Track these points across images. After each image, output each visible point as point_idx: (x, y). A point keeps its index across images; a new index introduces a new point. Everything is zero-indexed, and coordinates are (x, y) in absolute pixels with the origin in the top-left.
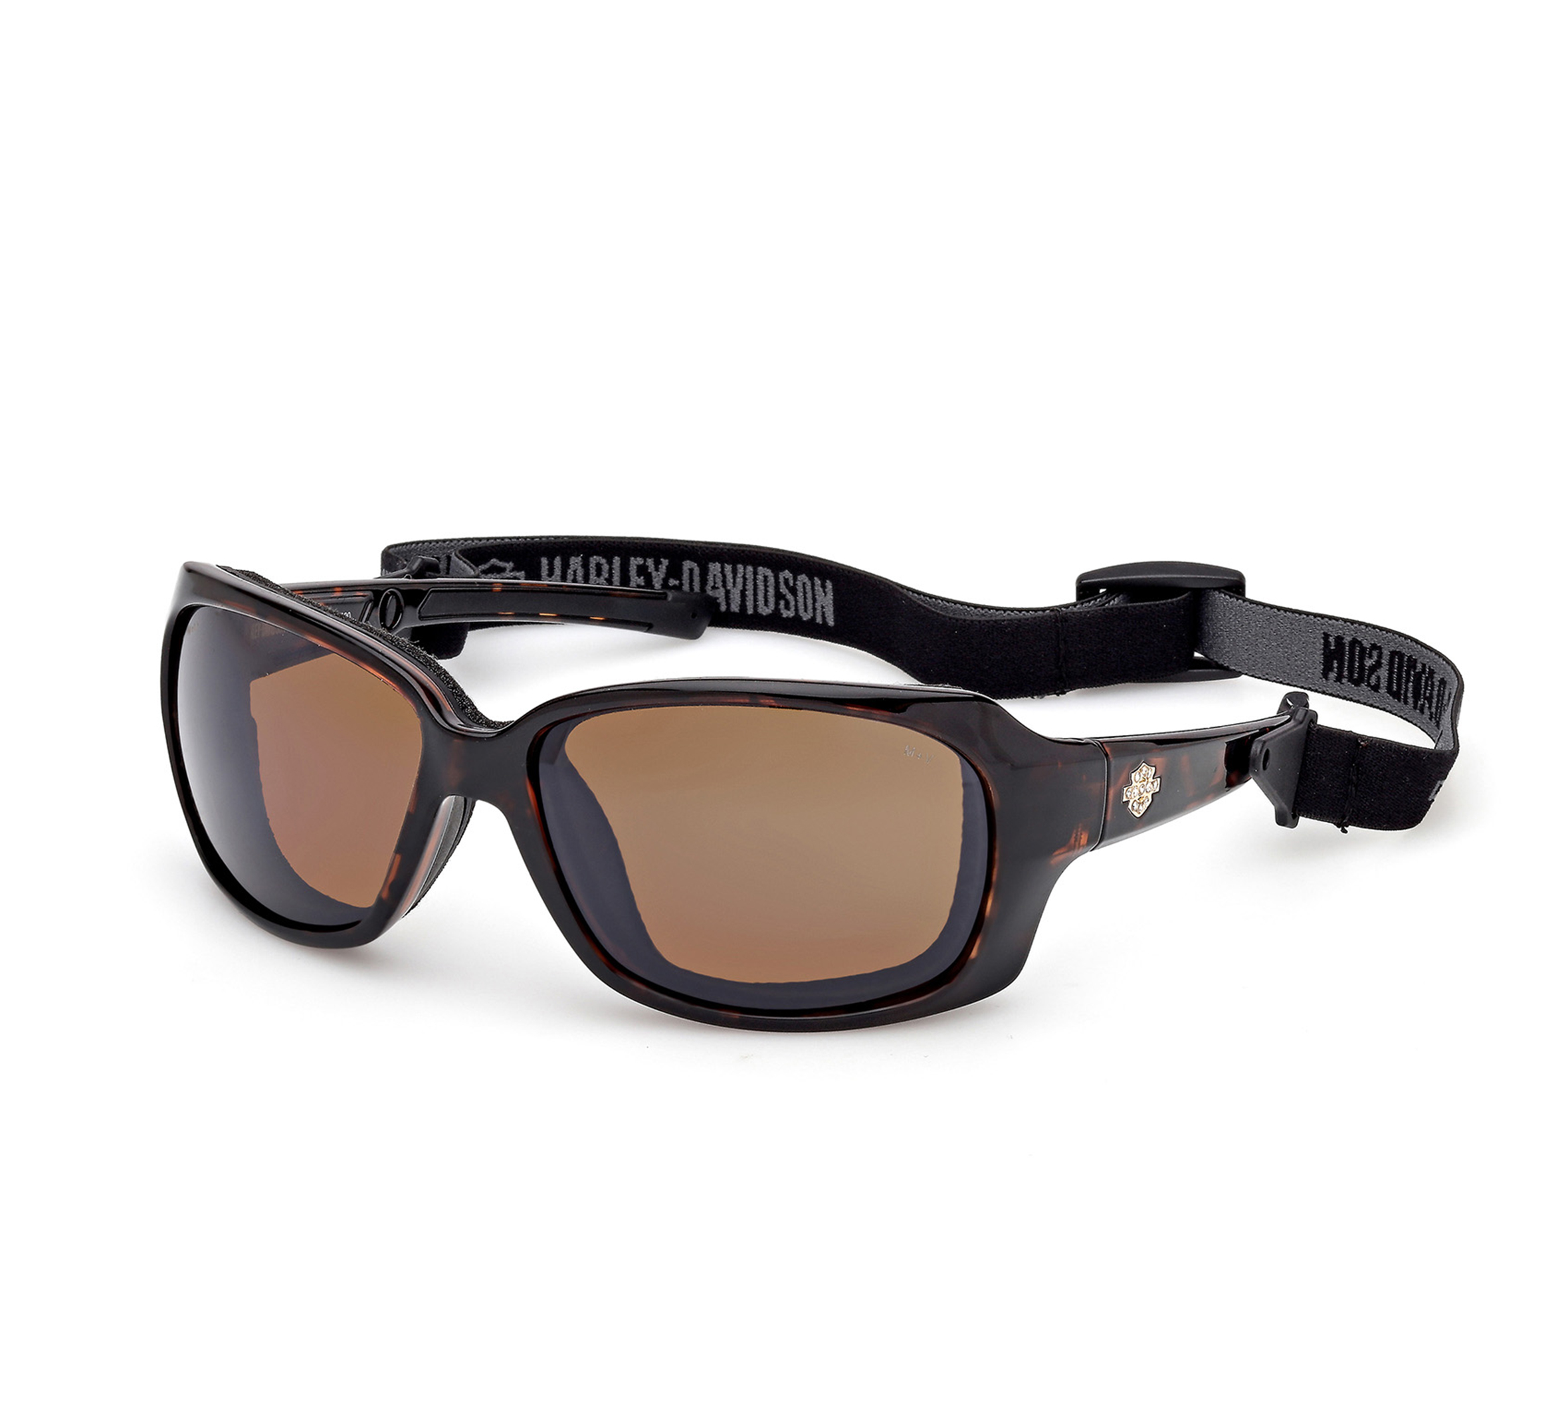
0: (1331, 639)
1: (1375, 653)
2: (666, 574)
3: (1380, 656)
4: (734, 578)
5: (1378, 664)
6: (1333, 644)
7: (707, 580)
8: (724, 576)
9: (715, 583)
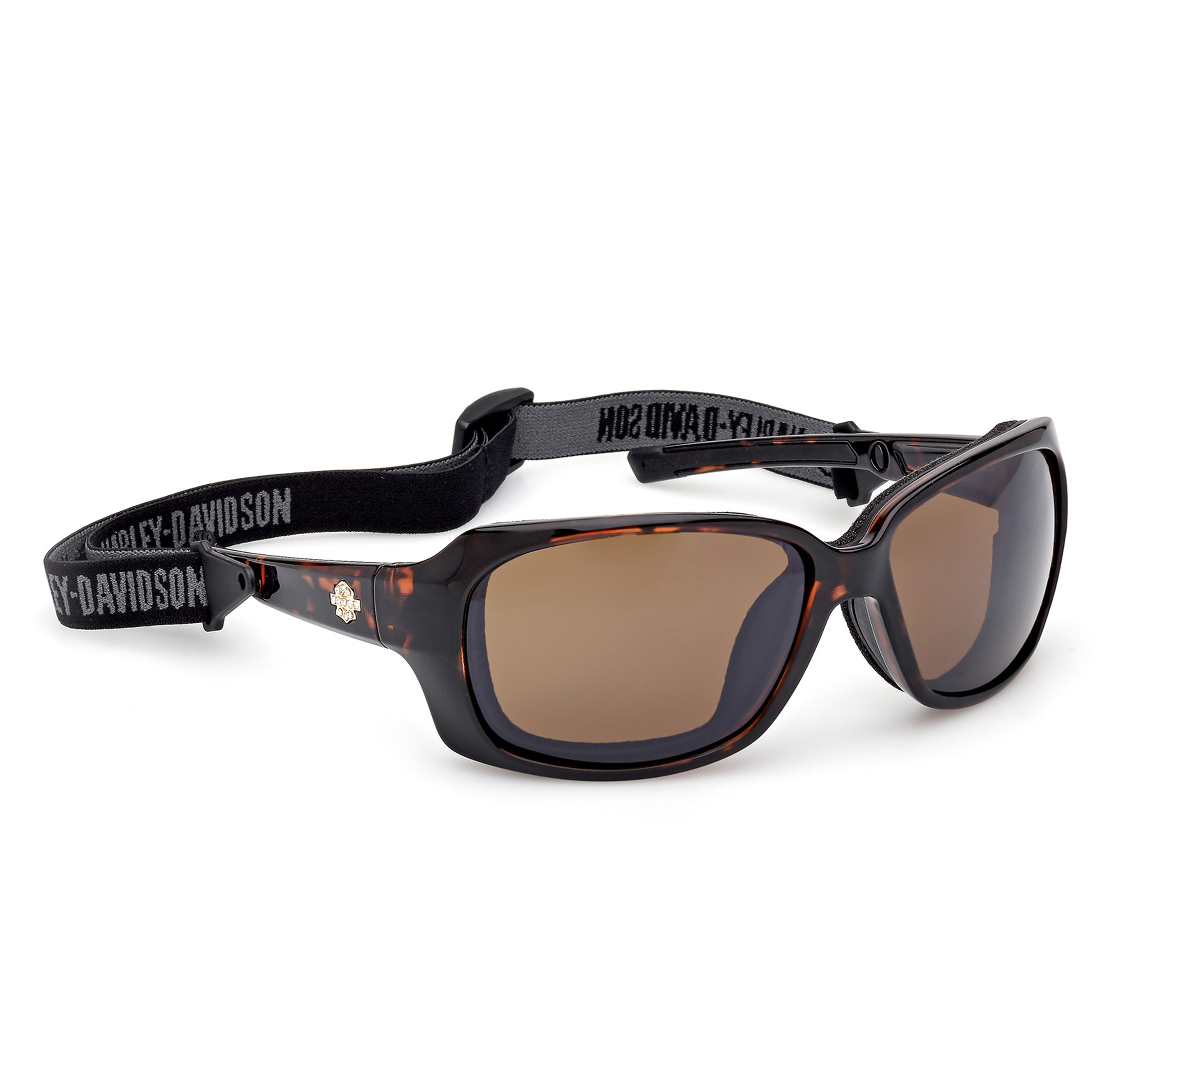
0: (606, 412)
1: (636, 411)
2: (162, 527)
3: (640, 412)
4: (209, 513)
5: (639, 418)
6: (607, 415)
7: (190, 522)
8: (202, 514)
9: (196, 521)
